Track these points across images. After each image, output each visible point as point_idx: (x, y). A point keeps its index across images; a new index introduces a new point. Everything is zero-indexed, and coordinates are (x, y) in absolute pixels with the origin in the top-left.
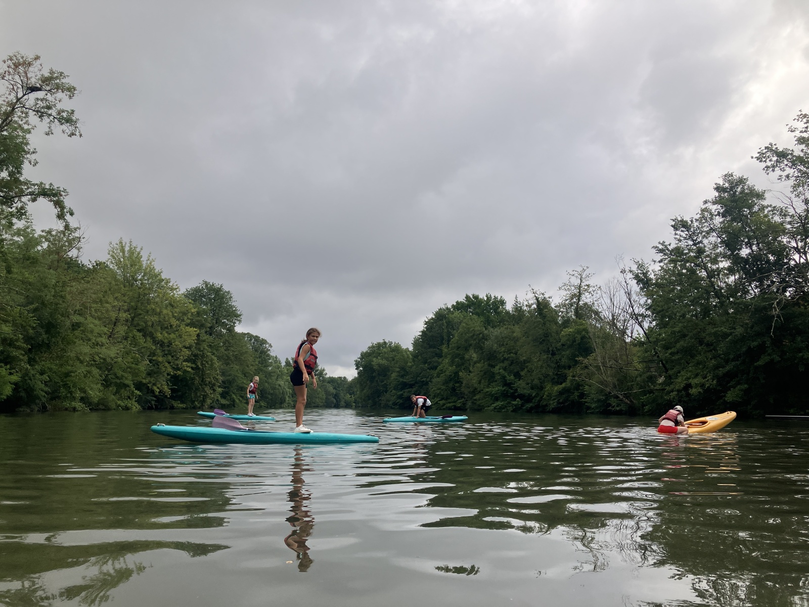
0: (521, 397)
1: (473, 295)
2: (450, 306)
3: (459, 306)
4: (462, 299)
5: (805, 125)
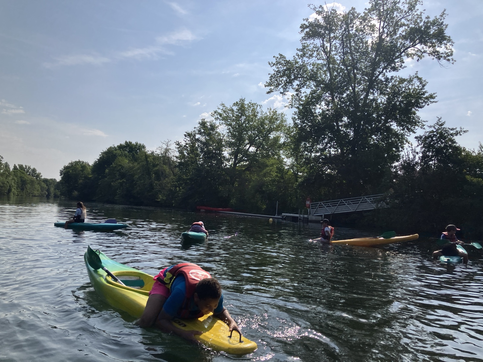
1: (129, 141)
2: (116, 146)
3: (121, 147)
4: (123, 143)
5: (223, 108)
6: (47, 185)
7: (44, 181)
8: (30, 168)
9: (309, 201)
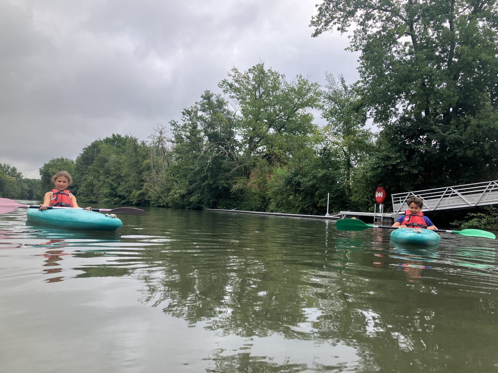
0: (120, 196)
1: (117, 134)
2: (102, 140)
3: (107, 141)
4: (110, 136)
5: (235, 74)
6: (29, 186)
7: (25, 182)
8: (9, 168)
9: (382, 193)
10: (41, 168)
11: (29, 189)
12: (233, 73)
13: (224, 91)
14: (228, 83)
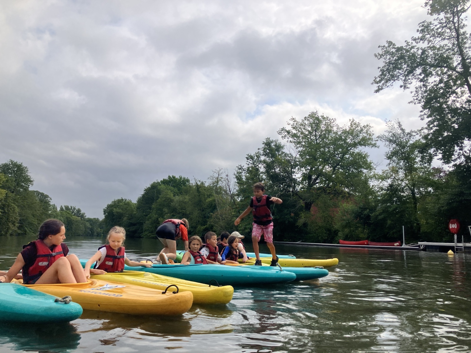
1: (173, 176)
2: (159, 181)
3: (164, 182)
4: (166, 178)
5: (294, 123)
6: (91, 225)
7: (87, 221)
8: (75, 209)
9: (456, 224)
10: (104, 208)
11: (90, 227)
12: (292, 122)
13: (282, 137)
14: (286, 130)
